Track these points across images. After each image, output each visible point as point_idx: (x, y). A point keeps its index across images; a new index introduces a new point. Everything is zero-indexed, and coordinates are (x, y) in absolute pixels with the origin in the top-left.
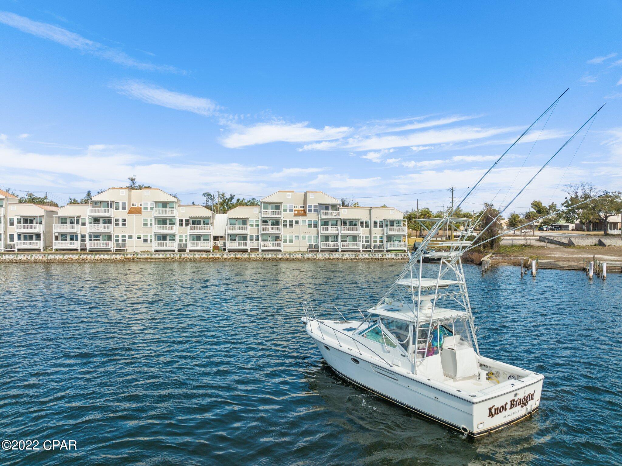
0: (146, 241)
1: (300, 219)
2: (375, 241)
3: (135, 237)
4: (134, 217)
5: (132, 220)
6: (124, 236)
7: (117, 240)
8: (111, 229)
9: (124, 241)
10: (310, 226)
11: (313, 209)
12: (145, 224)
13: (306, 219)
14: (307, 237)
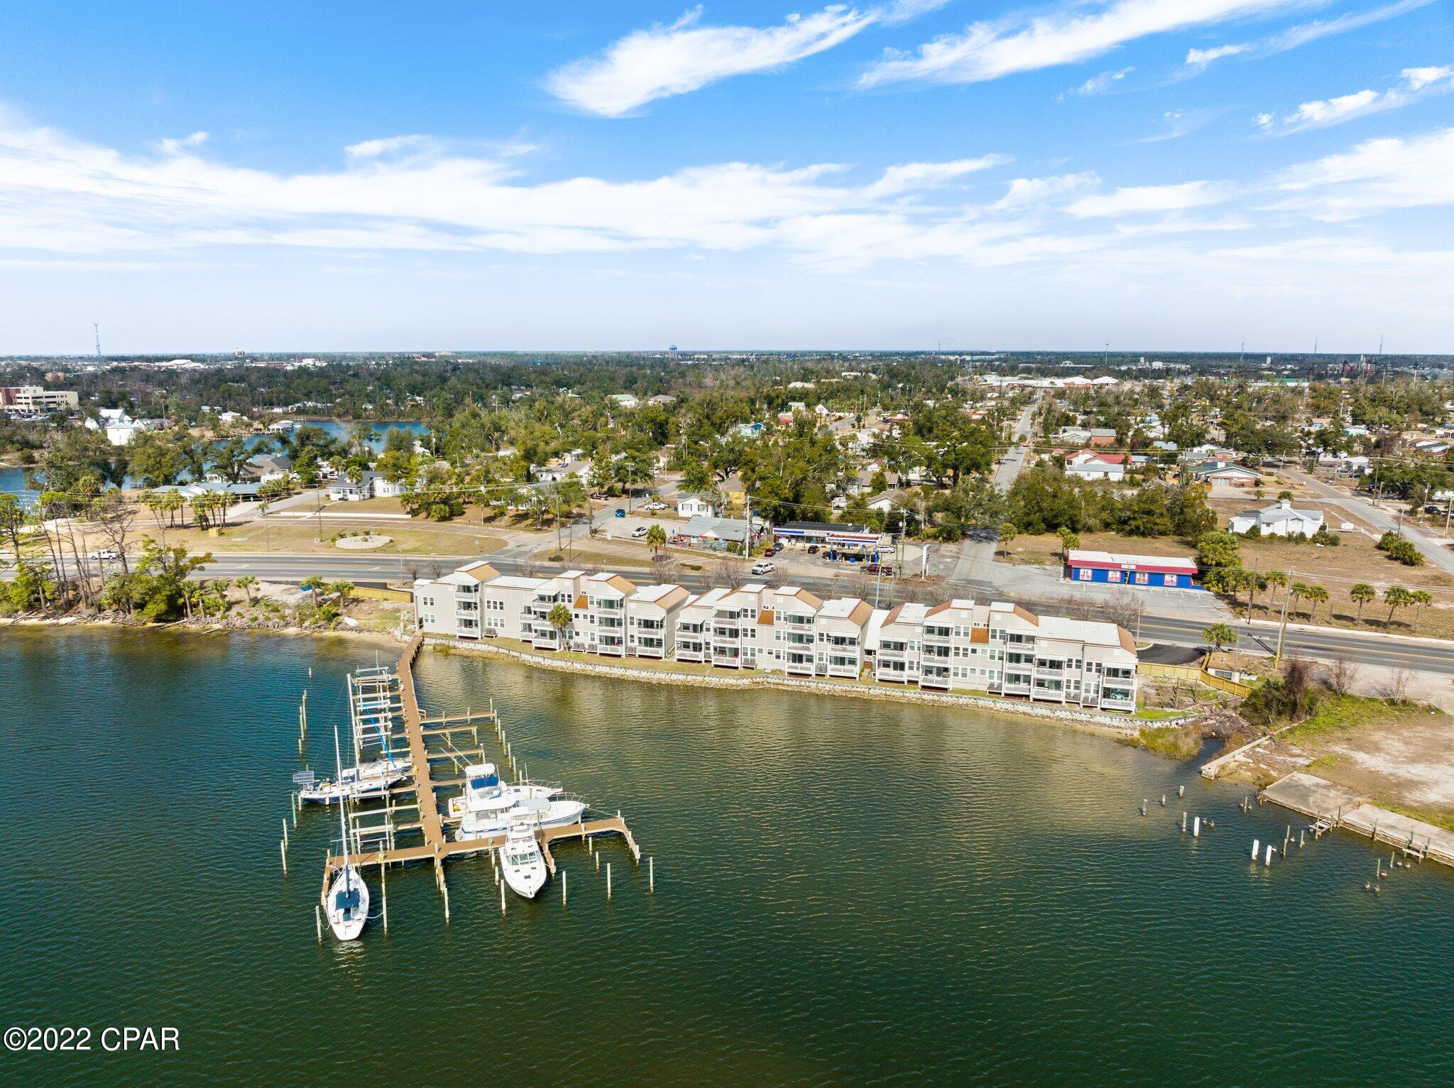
0: (778, 657)
1: (979, 647)
2: (1087, 691)
3: (765, 652)
4: (765, 627)
5: (762, 630)
6: (753, 650)
7: (746, 654)
8: (737, 643)
9: (753, 655)
10: (992, 657)
11: (998, 634)
12: (778, 638)
13: (988, 648)
14: (987, 673)
